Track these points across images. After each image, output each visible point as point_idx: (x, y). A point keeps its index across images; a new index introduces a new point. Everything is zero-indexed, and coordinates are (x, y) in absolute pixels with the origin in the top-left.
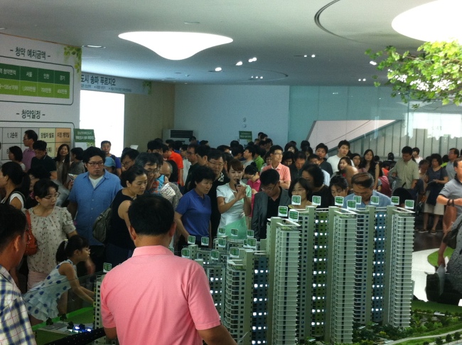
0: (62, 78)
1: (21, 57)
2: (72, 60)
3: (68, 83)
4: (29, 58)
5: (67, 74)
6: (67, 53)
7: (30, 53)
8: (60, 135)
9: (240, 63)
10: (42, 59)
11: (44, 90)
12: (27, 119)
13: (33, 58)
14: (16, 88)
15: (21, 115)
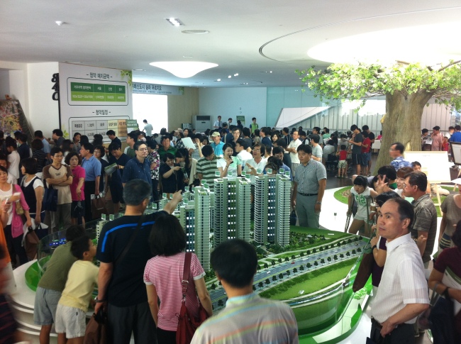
0: (120, 89)
1: (94, 78)
2: (126, 78)
3: (124, 92)
4: (98, 78)
5: (123, 87)
6: (123, 75)
7: (99, 76)
8: (120, 124)
9: (230, 77)
10: (107, 79)
11: (109, 97)
12: (100, 115)
13: (102, 79)
14: (91, 97)
15: (95, 113)
